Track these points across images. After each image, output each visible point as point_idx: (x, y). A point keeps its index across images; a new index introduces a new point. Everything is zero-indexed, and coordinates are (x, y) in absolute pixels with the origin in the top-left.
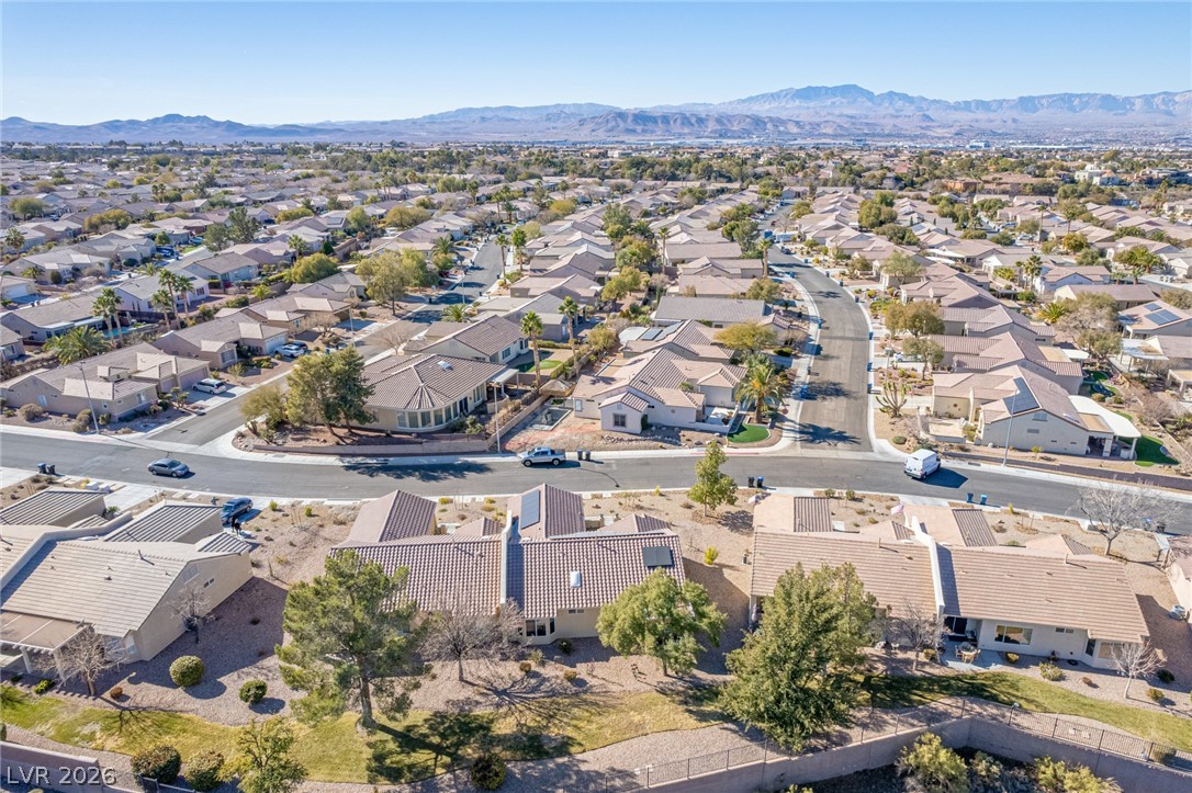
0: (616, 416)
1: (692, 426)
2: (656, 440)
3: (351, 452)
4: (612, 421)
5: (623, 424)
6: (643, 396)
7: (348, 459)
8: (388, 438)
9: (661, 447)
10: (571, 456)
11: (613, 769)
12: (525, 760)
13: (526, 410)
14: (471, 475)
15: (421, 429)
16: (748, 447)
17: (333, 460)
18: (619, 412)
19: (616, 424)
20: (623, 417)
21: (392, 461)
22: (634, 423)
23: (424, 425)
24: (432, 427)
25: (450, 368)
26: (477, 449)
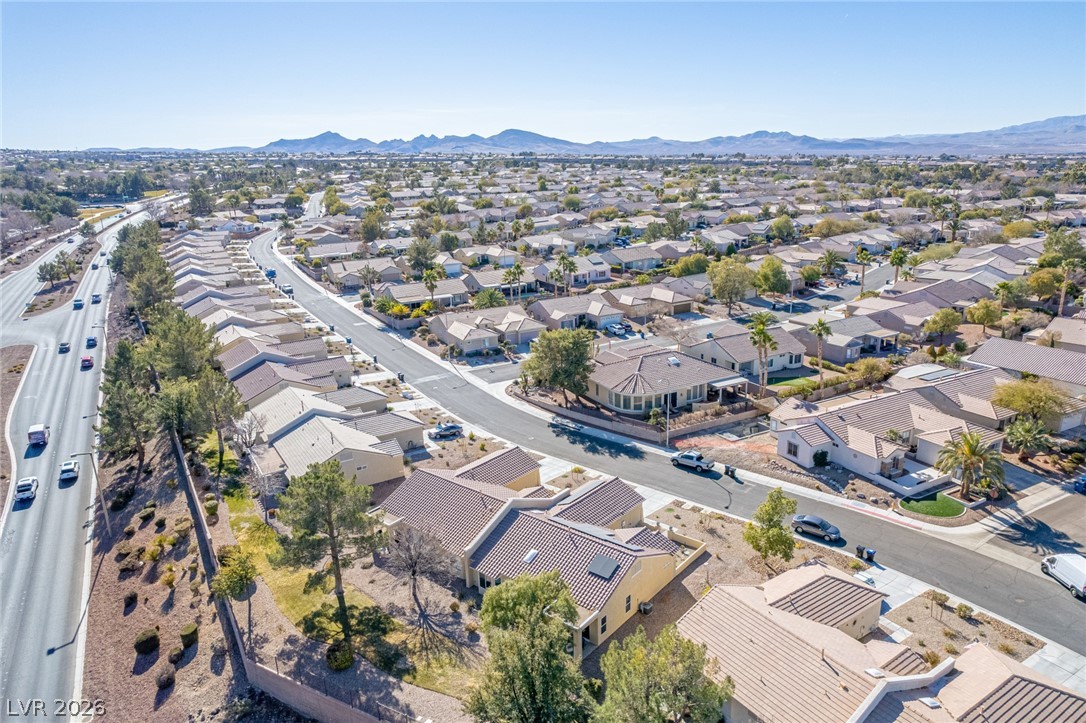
0: (790, 444)
1: (871, 477)
2: (820, 479)
3: (565, 414)
4: (785, 448)
5: (795, 454)
6: (829, 431)
7: (559, 419)
8: (596, 412)
9: (818, 488)
10: (719, 467)
11: (408, 706)
12: (375, 665)
13: (728, 417)
14: (623, 458)
15: (621, 409)
16: (917, 519)
17: (548, 417)
18: (793, 441)
19: (790, 452)
20: (796, 447)
21: (586, 429)
22: (806, 457)
23: (625, 407)
24: (631, 411)
25: (678, 365)
26: (652, 439)
